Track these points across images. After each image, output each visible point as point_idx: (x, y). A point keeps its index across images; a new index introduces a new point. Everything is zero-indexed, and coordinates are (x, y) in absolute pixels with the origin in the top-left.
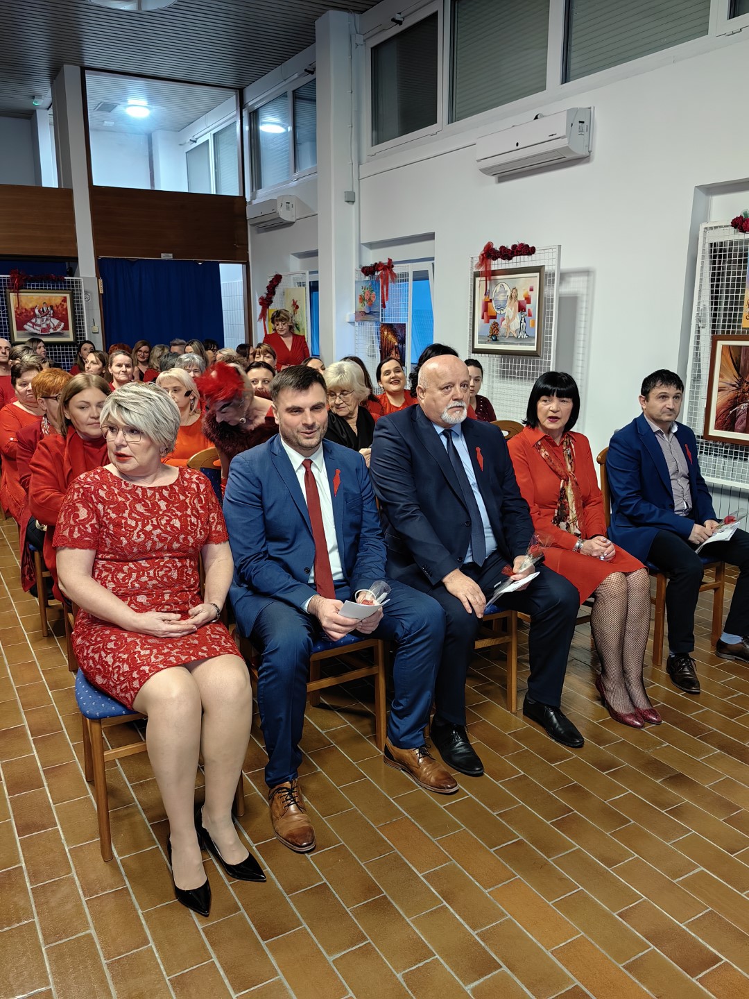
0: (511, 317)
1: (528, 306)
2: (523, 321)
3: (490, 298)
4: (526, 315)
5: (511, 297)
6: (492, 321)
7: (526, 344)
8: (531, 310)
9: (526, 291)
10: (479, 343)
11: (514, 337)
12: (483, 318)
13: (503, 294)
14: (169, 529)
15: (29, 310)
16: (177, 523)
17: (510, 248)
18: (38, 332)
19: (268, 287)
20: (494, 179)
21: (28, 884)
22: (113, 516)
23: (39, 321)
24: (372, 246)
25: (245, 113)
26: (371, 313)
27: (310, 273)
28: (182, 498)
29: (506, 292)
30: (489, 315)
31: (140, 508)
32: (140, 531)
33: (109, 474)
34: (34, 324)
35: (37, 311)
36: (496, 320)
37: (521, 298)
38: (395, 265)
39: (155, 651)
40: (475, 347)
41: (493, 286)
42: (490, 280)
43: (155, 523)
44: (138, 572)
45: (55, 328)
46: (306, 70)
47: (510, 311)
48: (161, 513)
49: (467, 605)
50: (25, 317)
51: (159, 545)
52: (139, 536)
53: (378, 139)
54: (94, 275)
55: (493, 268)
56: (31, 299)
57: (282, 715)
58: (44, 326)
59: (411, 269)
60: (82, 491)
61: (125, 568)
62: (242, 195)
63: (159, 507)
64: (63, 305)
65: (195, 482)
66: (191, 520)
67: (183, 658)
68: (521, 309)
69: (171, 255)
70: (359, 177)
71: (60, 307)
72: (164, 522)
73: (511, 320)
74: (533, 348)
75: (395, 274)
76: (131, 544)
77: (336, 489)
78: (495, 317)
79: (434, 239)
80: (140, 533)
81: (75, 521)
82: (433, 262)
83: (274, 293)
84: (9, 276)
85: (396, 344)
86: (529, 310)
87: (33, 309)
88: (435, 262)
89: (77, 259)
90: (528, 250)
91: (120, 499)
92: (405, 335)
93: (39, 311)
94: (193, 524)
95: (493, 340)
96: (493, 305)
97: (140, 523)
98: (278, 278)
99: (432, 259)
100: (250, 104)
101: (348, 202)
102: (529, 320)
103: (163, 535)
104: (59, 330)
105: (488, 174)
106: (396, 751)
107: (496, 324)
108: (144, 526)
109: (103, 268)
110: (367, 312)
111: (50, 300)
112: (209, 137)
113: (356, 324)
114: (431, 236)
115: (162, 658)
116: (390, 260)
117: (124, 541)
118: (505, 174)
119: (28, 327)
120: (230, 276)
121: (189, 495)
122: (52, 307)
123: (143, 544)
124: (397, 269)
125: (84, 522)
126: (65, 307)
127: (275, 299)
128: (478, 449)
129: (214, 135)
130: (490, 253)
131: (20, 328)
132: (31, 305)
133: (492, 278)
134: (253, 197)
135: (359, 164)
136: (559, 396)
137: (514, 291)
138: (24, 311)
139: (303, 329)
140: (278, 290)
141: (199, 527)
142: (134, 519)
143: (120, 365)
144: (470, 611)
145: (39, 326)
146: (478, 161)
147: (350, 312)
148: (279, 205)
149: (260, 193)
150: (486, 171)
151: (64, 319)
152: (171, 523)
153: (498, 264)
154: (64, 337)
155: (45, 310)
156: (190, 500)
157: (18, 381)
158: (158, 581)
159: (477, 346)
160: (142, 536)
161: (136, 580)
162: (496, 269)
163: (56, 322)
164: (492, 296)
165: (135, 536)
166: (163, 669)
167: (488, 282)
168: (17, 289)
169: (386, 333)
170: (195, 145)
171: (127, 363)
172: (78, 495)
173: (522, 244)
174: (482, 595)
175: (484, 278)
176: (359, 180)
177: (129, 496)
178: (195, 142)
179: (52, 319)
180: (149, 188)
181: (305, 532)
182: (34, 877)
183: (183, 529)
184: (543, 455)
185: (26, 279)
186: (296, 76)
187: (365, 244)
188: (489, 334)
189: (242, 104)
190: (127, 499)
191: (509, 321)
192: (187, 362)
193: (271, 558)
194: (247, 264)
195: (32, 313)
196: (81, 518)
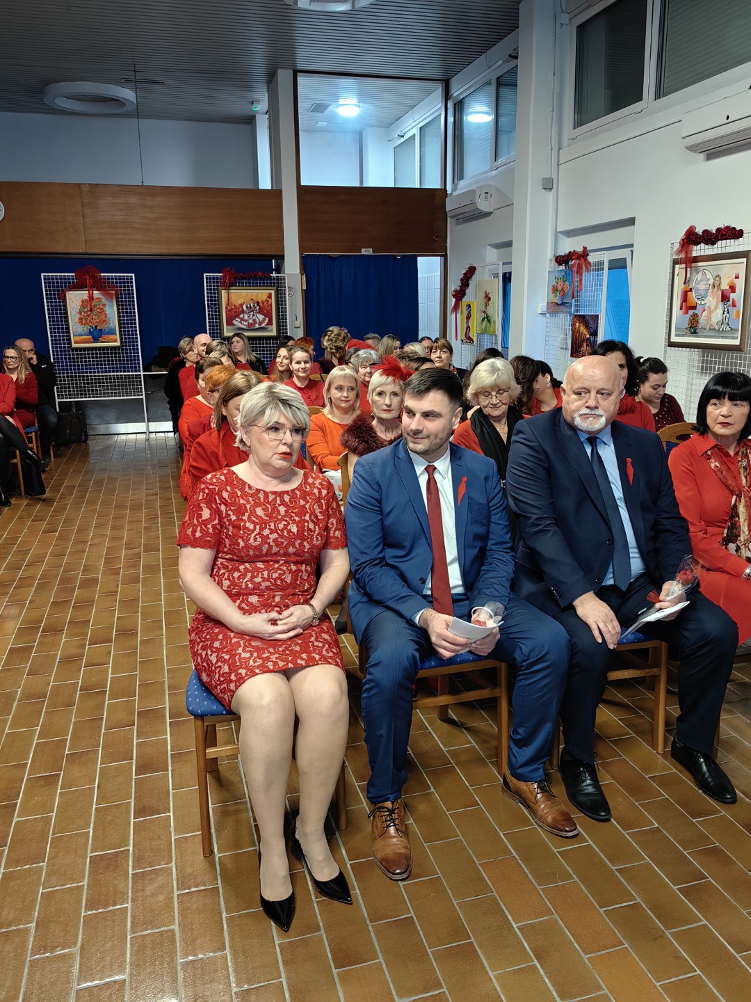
0: (712, 308)
1: (732, 296)
2: (726, 312)
3: (690, 287)
4: (730, 306)
5: (714, 286)
6: (691, 312)
7: (728, 338)
8: (736, 300)
9: (730, 279)
10: (676, 335)
11: (715, 329)
12: (681, 309)
13: (704, 283)
14: (285, 534)
15: (238, 306)
16: (294, 529)
17: (714, 231)
18: (245, 327)
19: (461, 279)
20: (702, 156)
21: (131, 868)
22: (233, 518)
23: (246, 317)
24: (569, 233)
25: (450, 105)
26: (563, 304)
27: (504, 264)
28: (302, 503)
29: (708, 280)
30: (688, 306)
31: (259, 511)
32: (256, 535)
33: (234, 476)
34: (242, 319)
35: (244, 307)
36: (696, 311)
37: (725, 286)
38: (590, 254)
39: (255, 654)
40: (672, 340)
41: (694, 274)
42: (691, 267)
43: (272, 527)
44: (253, 573)
45: (260, 323)
46: (510, 56)
47: (712, 301)
48: (280, 517)
49: (596, 633)
50: (234, 313)
51: (275, 549)
52: (255, 540)
53: (579, 123)
54: (298, 271)
55: (694, 254)
56: (241, 296)
57: (383, 731)
58: (251, 321)
59: (606, 257)
60: (207, 491)
61: (242, 567)
62: (443, 187)
63: (279, 511)
64: (268, 301)
65: (317, 487)
66: (308, 526)
67: (281, 664)
68: (725, 298)
69: (371, 249)
70: (558, 162)
71: (265, 304)
72: (281, 526)
73: (712, 311)
74: (737, 342)
75: (590, 263)
76: (248, 547)
77: (460, 498)
78: (694, 308)
79: (634, 224)
80: (257, 537)
81: (198, 521)
82: (632, 249)
83: (468, 285)
84: (221, 274)
85: (588, 336)
86: (733, 299)
87: (241, 305)
88: (634, 249)
89: (283, 256)
90: (735, 234)
91: (242, 501)
92: (597, 327)
93: (247, 307)
94: (310, 530)
95: (692, 333)
96: (693, 296)
97: (258, 527)
98: (472, 270)
99: (632, 246)
100: (455, 95)
101: (545, 189)
102: (733, 311)
103: (279, 540)
104: (263, 325)
105: (695, 151)
106: (513, 781)
107: (695, 316)
108: (262, 529)
109: (307, 264)
110: (559, 303)
111: (257, 296)
112: (416, 131)
113: (548, 315)
114: (631, 222)
115: (259, 662)
116: (585, 249)
117: (242, 544)
118: (714, 151)
119: (236, 322)
120: (428, 268)
121: (310, 500)
122: (258, 303)
123: (258, 548)
124: (592, 258)
125: (205, 523)
126: (270, 303)
127: (468, 291)
128: (629, 460)
129: (420, 128)
130: (692, 238)
131: (229, 323)
132: (239, 302)
133: (693, 265)
134: (454, 189)
135: (560, 148)
136: (732, 398)
137: (717, 279)
138: (233, 307)
139: (494, 322)
140: (472, 282)
141: (316, 532)
142: (253, 522)
143: (299, 363)
144: (600, 640)
145: (246, 321)
146: (684, 138)
147: (542, 305)
148: (477, 196)
149: (462, 184)
150: (692, 148)
151: (268, 315)
152: (289, 528)
153: (700, 250)
154: (267, 331)
155: (252, 305)
156: (310, 505)
157: (201, 376)
158: (271, 582)
159: (674, 339)
160: (259, 540)
161: (251, 580)
162: (698, 255)
163: (261, 317)
164: (693, 285)
165: (252, 541)
166: (258, 674)
167: (688, 269)
168: (228, 287)
169: (577, 324)
170: (403, 140)
171: (305, 359)
172: (203, 496)
173: (728, 227)
174: (616, 623)
175: (684, 266)
176: (558, 165)
177: (250, 499)
178: (403, 137)
179: (258, 315)
180: (359, 186)
181: (423, 541)
182: (138, 862)
183: (300, 535)
184: (713, 466)
185: (236, 277)
186: (500, 62)
187: (561, 232)
188: (687, 326)
189: (447, 96)
190: (248, 502)
191: (710, 312)
192: (365, 358)
193: (387, 565)
194: (445, 257)
195: (241, 309)
196: (204, 518)
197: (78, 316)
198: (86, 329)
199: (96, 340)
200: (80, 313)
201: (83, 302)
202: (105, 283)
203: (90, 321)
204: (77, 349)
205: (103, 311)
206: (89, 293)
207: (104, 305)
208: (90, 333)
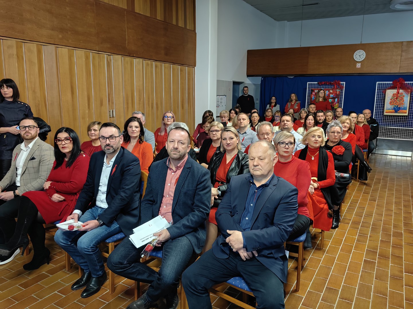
197: (390, 101)
198: (392, 107)
199: (396, 112)
200: (391, 100)
201: (393, 94)
202: (406, 86)
203: (395, 104)
204: (386, 116)
205: (402, 99)
206: (398, 90)
207: (404, 96)
208: (394, 109)
